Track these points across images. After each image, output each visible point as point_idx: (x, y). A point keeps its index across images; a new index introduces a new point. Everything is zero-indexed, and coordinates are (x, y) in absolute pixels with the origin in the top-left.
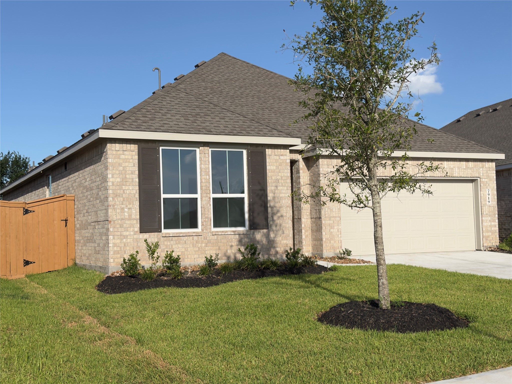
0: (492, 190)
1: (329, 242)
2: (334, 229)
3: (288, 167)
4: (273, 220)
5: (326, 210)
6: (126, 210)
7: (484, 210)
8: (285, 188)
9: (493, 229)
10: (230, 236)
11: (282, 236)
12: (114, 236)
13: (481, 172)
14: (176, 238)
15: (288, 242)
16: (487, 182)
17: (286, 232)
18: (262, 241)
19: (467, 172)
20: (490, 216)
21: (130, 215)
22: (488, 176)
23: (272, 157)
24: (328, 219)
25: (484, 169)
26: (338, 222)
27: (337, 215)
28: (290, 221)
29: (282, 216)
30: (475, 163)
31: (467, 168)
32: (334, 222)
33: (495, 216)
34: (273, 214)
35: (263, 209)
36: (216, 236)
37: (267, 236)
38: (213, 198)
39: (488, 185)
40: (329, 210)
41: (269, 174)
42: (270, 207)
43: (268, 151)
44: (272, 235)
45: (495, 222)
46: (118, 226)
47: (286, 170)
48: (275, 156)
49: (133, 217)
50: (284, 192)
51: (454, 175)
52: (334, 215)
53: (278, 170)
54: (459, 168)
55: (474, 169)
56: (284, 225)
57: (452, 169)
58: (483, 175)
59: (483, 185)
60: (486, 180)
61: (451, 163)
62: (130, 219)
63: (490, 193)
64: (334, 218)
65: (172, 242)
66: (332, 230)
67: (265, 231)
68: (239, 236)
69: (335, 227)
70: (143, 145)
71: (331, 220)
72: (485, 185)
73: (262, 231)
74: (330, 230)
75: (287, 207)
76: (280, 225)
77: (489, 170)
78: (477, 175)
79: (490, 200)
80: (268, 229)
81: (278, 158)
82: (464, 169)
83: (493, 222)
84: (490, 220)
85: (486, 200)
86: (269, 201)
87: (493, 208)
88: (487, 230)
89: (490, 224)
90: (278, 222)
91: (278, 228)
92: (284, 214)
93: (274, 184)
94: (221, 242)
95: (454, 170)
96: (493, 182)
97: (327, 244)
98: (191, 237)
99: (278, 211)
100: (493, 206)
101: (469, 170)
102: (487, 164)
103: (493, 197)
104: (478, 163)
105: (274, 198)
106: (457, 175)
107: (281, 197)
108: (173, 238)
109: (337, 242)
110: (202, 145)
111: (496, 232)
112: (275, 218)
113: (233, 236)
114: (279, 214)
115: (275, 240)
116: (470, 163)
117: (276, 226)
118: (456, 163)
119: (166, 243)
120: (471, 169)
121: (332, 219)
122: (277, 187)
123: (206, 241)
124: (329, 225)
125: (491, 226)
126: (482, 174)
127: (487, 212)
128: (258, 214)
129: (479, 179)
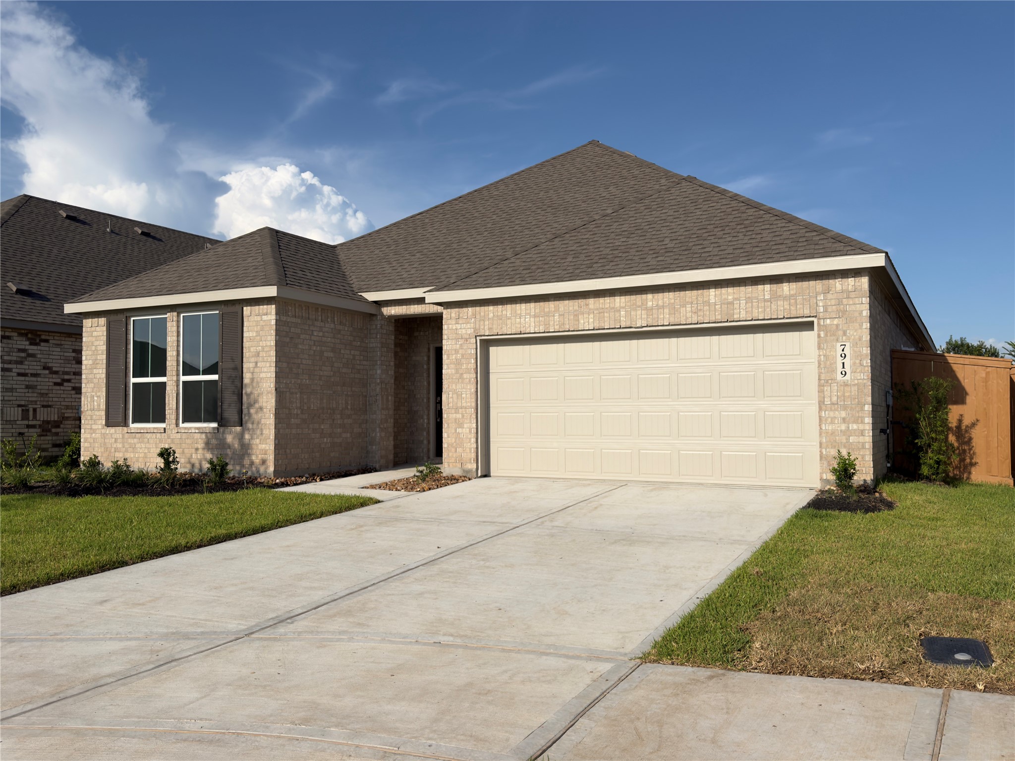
0: (855, 345)
1: (453, 450)
2: (463, 428)
3: (272, 331)
4: (249, 414)
5: (450, 396)
6: (96, 398)
7: (827, 393)
8: (268, 365)
9: (852, 439)
10: (196, 434)
11: (260, 438)
12: (85, 429)
13: (821, 304)
14: (140, 435)
15: (267, 448)
16: (837, 326)
17: (266, 432)
18: (233, 444)
19: (774, 307)
20: (845, 408)
21: (99, 405)
22: (844, 312)
23: (252, 319)
24: (453, 411)
25: (829, 296)
26: (471, 416)
27: (469, 404)
28: (272, 415)
29: (261, 408)
30: (800, 284)
31: (775, 297)
32: (463, 416)
33: (862, 409)
34: (250, 406)
35: (235, 398)
36: (179, 434)
37: (241, 437)
38: (183, 382)
39: (840, 333)
40: (455, 396)
41: (246, 344)
42: (246, 393)
43: (247, 310)
44: (247, 436)
45: (863, 422)
46: (89, 418)
47: (269, 337)
48: (256, 317)
49: (101, 407)
50: (265, 370)
51: (736, 317)
52: (464, 405)
53: (258, 337)
54: (749, 300)
55: (796, 300)
56: (263, 421)
57: (732, 303)
58: (826, 311)
59: (826, 335)
60: (836, 322)
61: (729, 293)
62: (99, 410)
63: (847, 351)
64: (464, 410)
65: (136, 440)
66: (459, 430)
67: (238, 429)
68: (206, 436)
69: (465, 426)
70: (113, 317)
71: (458, 413)
72: (834, 335)
73: (233, 429)
74: (456, 430)
75: (268, 393)
76: (258, 423)
77: (848, 297)
78: (807, 312)
79: (847, 369)
80: (241, 425)
81: (259, 318)
82: (765, 301)
83: (856, 422)
84: (844, 419)
85: (834, 371)
86: (246, 385)
87: (856, 388)
88: (835, 441)
89: (843, 427)
90: (255, 417)
91: (255, 426)
92: (264, 404)
93: (253, 360)
94: (185, 443)
95: (736, 306)
96: (861, 326)
97: (450, 454)
98: (154, 435)
99: (256, 401)
100: (857, 384)
101: (780, 303)
102: (838, 284)
103: (858, 361)
104: (812, 283)
105: (252, 379)
106: (743, 316)
107: (261, 379)
108: (137, 434)
109: (468, 451)
110: (169, 310)
111: (863, 447)
112: (252, 411)
113: (199, 434)
114: (257, 405)
115: (251, 443)
116: (784, 284)
117: (253, 423)
118: (742, 289)
119: (130, 441)
120: (785, 298)
121: (460, 410)
122: (256, 363)
123: (170, 440)
124: (456, 422)
125: (847, 433)
126: (821, 309)
127: (834, 399)
128: (229, 405)
129: (815, 320)
